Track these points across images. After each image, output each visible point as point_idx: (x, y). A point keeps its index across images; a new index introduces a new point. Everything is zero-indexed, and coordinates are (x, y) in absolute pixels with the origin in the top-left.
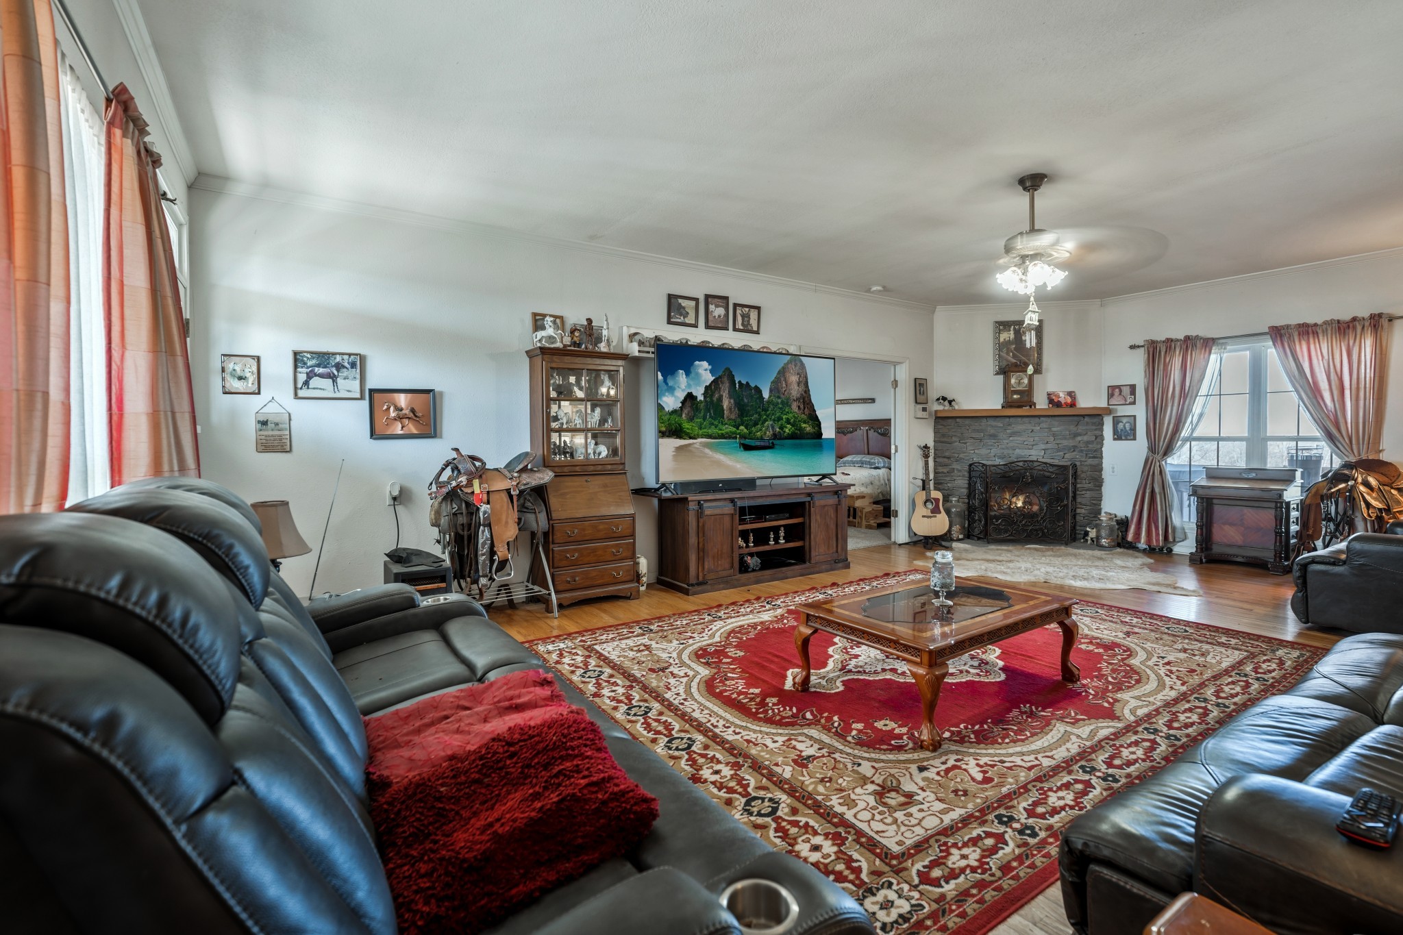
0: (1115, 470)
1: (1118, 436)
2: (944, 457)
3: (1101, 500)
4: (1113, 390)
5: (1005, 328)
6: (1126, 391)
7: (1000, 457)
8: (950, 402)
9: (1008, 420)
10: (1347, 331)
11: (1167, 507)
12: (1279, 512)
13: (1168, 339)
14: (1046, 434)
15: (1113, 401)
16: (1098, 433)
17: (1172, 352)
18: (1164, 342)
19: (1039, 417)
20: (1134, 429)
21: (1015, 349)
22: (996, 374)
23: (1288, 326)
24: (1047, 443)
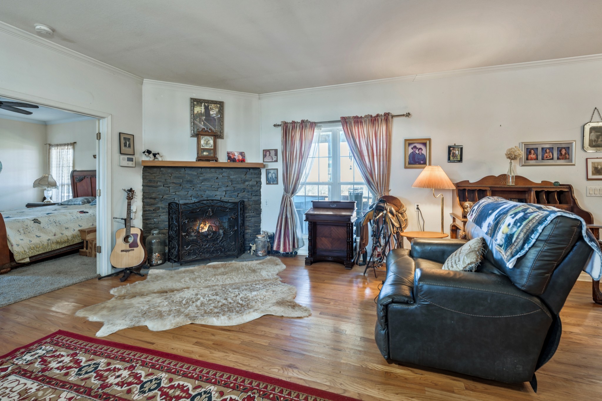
0: (268, 203)
1: (269, 182)
2: (151, 198)
3: (260, 223)
4: (266, 152)
5: (198, 104)
6: (273, 153)
7: (195, 197)
8: (155, 155)
9: (200, 170)
10: (375, 122)
11: (294, 227)
12: (348, 229)
13: (293, 121)
14: (226, 180)
15: (266, 160)
16: (258, 179)
17: (295, 130)
18: (291, 123)
19: (222, 168)
20: (277, 178)
21: (205, 119)
22: (191, 137)
23: (349, 117)
24: (227, 186)
